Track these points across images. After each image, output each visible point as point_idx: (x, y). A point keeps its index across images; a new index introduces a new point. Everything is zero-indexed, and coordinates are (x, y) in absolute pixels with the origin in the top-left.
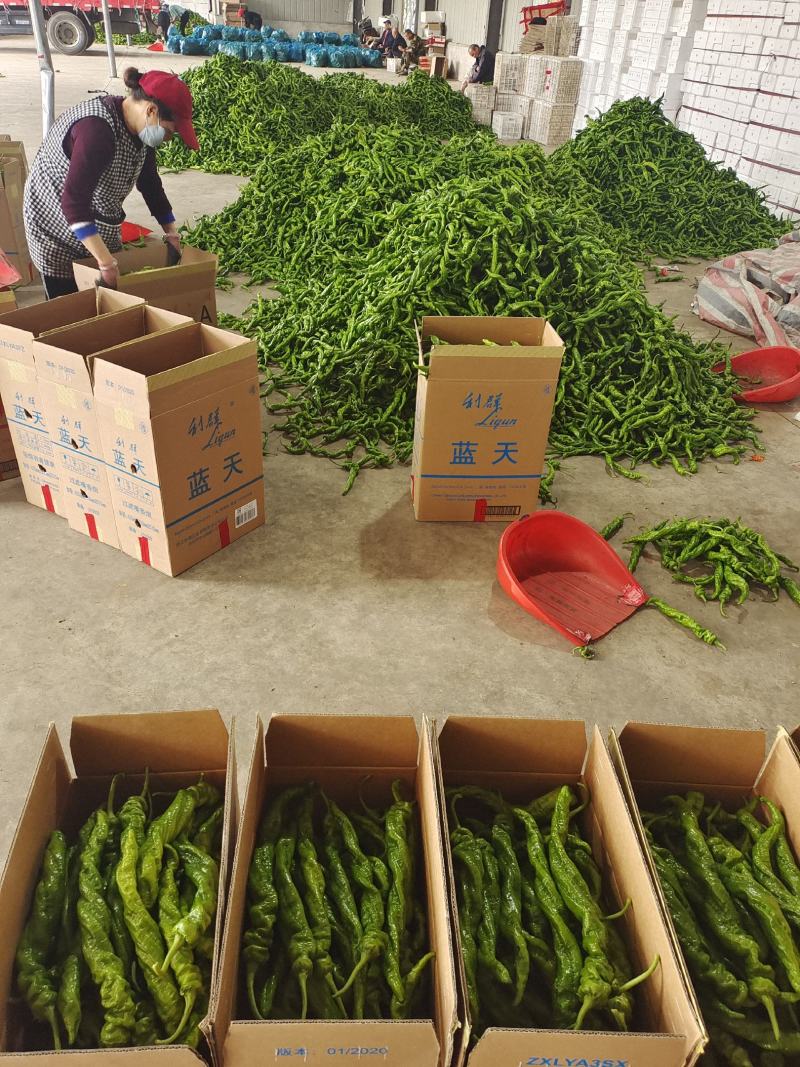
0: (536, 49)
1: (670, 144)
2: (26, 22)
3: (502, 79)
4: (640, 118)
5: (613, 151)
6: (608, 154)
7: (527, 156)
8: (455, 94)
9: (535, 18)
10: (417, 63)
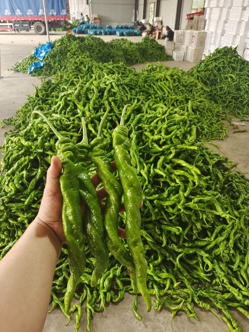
1: (241, 66)
2: (27, 25)
3: (176, 39)
4: (227, 55)
5: (215, 69)
6: (213, 71)
7: (172, 76)
8: (159, 45)
9: (191, 17)
10: (152, 34)
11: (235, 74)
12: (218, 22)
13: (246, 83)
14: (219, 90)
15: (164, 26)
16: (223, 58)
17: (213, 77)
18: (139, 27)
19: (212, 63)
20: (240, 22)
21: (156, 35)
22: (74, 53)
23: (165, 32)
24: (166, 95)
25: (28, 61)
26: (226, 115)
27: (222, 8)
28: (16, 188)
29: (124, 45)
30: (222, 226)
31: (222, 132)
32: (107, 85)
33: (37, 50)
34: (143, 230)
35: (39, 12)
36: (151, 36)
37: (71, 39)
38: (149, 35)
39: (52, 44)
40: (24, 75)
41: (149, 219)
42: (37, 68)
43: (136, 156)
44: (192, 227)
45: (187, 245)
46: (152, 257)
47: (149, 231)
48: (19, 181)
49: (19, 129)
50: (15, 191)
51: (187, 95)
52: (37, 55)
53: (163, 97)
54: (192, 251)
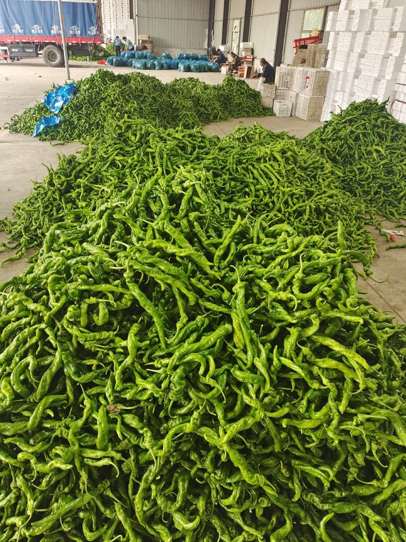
0: (302, 63)
1: (393, 133)
2: (31, 50)
3: (280, 81)
4: (370, 114)
5: (351, 138)
6: (347, 140)
7: (283, 152)
8: (251, 90)
9: (301, 45)
10: (237, 70)
11: (384, 147)
12: (349, 55)
13: (402, 161)
14: (357, 172)
15: (256, 58)
16: (364, 119)
17: (346, 151)
18: (215, 56)
19: (345, 127)
20: (386, 57)
21: (244, 71)
22: (113, 103)
23: (258, 67)
24: (275, 186)
25: (34, 114)
26: (371, 216)
27: (356, 32)
28: (15, 393)
29: (195, 89)
30: (401, 456)
31: (368, 248)
32: (185, 189)
33: (49, 97)
34: (258, 475)
35: (51, 29)
36: (236, 73)
37: (106, 79)
38: (232, 71)
39: (74, 87)
40: (28, 137)
41: (268, 451)
42: (50, 127)
43: (244, 329)
44: (346, 459)
45: (337, 494)
46: (274, 519)
47: (267, 472)
48: (20, 375)
49: (18, 240)
50: (12, 400)
51: (309, 185)
52: (49, 104)
53: (269, 189)
54: (349, 508)
